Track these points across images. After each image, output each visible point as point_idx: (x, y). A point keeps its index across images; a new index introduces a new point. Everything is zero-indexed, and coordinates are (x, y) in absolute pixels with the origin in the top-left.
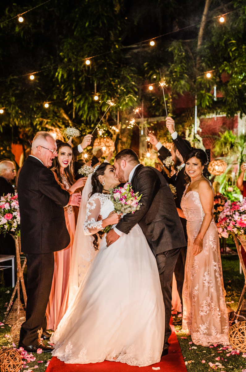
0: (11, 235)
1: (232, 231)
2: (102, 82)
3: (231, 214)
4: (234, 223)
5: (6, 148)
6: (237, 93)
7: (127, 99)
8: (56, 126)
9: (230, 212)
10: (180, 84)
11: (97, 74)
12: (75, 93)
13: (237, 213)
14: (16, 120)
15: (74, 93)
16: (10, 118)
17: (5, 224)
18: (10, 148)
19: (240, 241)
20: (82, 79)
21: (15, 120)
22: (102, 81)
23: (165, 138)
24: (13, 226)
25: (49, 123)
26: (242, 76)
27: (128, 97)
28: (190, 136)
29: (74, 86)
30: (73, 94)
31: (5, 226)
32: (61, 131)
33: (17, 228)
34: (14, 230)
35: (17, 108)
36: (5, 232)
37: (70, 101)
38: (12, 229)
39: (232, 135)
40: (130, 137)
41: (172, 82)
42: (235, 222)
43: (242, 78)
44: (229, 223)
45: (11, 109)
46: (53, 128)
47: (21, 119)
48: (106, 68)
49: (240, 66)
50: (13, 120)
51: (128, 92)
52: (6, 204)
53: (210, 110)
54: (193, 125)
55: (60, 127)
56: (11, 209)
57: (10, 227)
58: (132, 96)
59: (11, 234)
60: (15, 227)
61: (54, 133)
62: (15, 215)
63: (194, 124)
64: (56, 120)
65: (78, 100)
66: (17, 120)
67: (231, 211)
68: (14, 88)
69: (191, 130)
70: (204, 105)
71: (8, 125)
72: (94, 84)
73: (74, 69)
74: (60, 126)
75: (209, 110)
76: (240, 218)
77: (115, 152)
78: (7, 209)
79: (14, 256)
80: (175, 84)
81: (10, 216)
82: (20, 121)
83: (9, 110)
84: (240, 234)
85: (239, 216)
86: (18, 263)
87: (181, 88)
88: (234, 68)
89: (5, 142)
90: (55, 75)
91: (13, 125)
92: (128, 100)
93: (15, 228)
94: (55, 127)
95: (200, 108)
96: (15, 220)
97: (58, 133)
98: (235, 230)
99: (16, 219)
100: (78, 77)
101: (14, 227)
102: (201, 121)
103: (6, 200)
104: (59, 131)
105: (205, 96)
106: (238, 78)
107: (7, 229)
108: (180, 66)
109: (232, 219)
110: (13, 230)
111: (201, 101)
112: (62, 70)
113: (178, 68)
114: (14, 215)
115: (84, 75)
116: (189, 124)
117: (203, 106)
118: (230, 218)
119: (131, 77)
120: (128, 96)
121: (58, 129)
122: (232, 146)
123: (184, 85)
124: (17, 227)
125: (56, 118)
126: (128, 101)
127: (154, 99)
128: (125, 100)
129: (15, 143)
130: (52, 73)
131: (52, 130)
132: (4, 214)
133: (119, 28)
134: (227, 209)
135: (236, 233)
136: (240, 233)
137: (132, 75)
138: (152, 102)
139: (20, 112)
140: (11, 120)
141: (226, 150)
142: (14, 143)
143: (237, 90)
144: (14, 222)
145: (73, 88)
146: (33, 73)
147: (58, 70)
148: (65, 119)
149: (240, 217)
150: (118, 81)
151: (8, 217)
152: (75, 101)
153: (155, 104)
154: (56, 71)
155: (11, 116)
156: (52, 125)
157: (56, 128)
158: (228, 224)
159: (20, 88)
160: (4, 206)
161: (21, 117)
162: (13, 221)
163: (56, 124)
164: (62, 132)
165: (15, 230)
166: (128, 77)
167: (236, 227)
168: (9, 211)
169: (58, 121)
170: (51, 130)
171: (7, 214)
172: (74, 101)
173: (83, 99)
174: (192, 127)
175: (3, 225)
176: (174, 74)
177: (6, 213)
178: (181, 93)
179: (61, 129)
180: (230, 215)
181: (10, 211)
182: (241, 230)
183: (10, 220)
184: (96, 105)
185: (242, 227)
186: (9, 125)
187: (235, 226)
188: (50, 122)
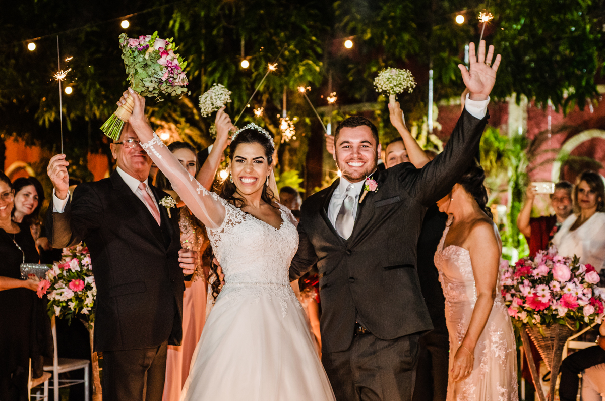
0: (82, 322)
1: (516, 318)
2: (254, 37)
3: (515, 283)
4: (520, 301)
5: (79, 161)
6: (511, 55)
7: (302, 68)
8: (169, 119)
9: (513, 280)
10: (402, 40)
11: (246, 21)
12: (205, 57)
13: (526, 282)
14: (95, 108)
15: (203, 58)
16: (85, 104)
17: (70, 300)
18: (85, 161)
19: (532, 338)
20: (218, 32)
21: (93, 109)
22: (255, 35)
24: (85, 303)
25: (156, 114)
26: (520, 24)
27: (304, 65)
28: (420, 137)
29: (202, 44)
30: (200, 59)
31: (69, 303)
32: (178, 128)
33: (92, 308)
34: (88, 313)
35: (98, 86)
36: (69, 316)
37: (196, 73)
38: (83, 310)
39: (500, 136)
40: (306, 141)
41: (386, 37)
42: (523, 300)
43: (519, 27)
44: (511, 301)
45: (87, 87)
46: (163, 123)
47: (105, 106)
48: (262, 12)
49: (516, 5)
50: (91, 107)
51: (305, 56)
52: (72, 261)
53: (458, 90)
54: (425, 118)
55: (176, 122)
56: (81, 271)
57: (80, 306)
58: (310, 62)
59: (82, 320)
60: (89, 305)
61: (165, 132)
62: (90, 283)
63: (427, 115)
64: (170, 108)
65: (211, 71)
66: (98, 107)
67: (515, 278)
68: (92, 50)
69: (421, 125)
70: (446, 80)
71: (80, 118)
72: (240, 41)
73: (202, 14)
74: (177, 118)
75: (456, 90)
76: (534, 292)
77: (279, 167)
78: (73, 271)
79: (89, 362)
80: (392, 40)
81: (79, 284)
82: (103, 110)
83: (83, 90)
84: (534, 324)
85: (531, 287)
86: (95, 375)
87: (403, 47)
88: (503, 10)
89: (76, 150)
90: (168, 24)
91: (90, 118)
92: (304, 71)
93: (90, 309)
94: (167, 121)
95: (439, 86)
96: (89, 293)
97: (173, 132)
98: (524, 316)
99: (91, 291)
100: (210, 28)
101: (88, 307)
102: (441, 110)
103: (72, 253)
104: (176, 129)
105: (449, 62)
106: (511, 27)
107: (73, 309)
108: (401, 6)
109: (517, 293)
110: (85, 311)
111: (440, 71)
112: (181, 16)
113: (398, 11)
114: (88, 283)
115: (221, 25)
116: (418, 116)
117: (444, 80)
118: (513, 291)
119: (309, 26)
120: (304, 62)
121: (173, 126)
122: (500, 156)
123: (410, 43)
124: (92, 305)
125: (170, 104)
126: (304, 73)
127: (351, 69)
128: (298, 70)
129: (95, 151)
130: (163, 21)
131: (162, 127)
132: (69, 281)
134: (506, 274)
135: (525, 322)
136: (534, 321)
137: (311, 23)
138: (349, 75)
139: (103, 93)
140: (87, 107)
141: (488, 164)
142: (92, 152)
143: (510, 50)
144: (88, 296)
145: (200, 48)
146: (128, 16)
147: (174, 15)
148: (186, 107)
149: (532, 289)
150: (285, 35)
151: (75, 286)
152: (205, 74)
153: (354, 79)
154: (170, 18)
155: (87, 101)
156: (163, 118)
157: (169, 124)
158: (508, 303)
159: (103, 49)
160: (69, 265)
161: (105, 102)
162: (85, 293)
163: (170, 116)
164: (180, 131)
165: (89, 311)
166: (304, 27)
167: (526, 310)
168: (77, 274)
169: (173, 109)
170: (160, 127)
171: (73, 280)
172: (202, 72)
173: (221, 68)
174: (423, 122)
175: (67, 302)
176: (389, 22)
177: (73, 278)
178: (404, 57)
179: (179, 125)
180: (513, 286)
181: (80, 275)
182: (535, 316)
183: (80, 293)
184: (244, 80)
185: (537, 309)
186: (83, 118)
187: (523, 308)
188: (158, 112)
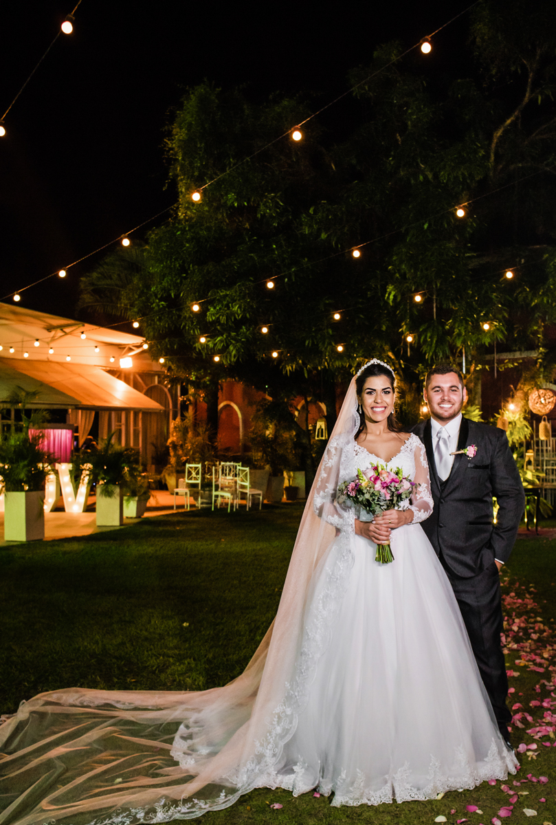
23: (533, 383)
133: (469, 229)
